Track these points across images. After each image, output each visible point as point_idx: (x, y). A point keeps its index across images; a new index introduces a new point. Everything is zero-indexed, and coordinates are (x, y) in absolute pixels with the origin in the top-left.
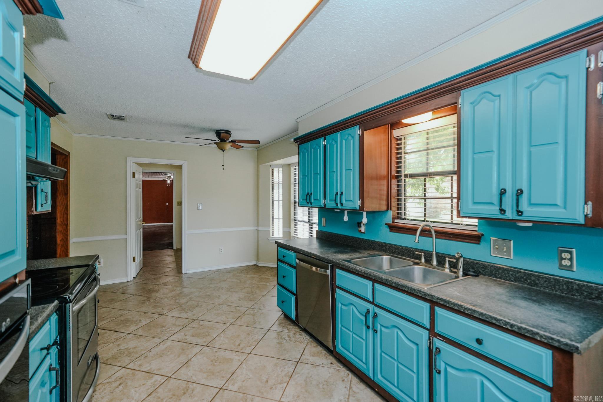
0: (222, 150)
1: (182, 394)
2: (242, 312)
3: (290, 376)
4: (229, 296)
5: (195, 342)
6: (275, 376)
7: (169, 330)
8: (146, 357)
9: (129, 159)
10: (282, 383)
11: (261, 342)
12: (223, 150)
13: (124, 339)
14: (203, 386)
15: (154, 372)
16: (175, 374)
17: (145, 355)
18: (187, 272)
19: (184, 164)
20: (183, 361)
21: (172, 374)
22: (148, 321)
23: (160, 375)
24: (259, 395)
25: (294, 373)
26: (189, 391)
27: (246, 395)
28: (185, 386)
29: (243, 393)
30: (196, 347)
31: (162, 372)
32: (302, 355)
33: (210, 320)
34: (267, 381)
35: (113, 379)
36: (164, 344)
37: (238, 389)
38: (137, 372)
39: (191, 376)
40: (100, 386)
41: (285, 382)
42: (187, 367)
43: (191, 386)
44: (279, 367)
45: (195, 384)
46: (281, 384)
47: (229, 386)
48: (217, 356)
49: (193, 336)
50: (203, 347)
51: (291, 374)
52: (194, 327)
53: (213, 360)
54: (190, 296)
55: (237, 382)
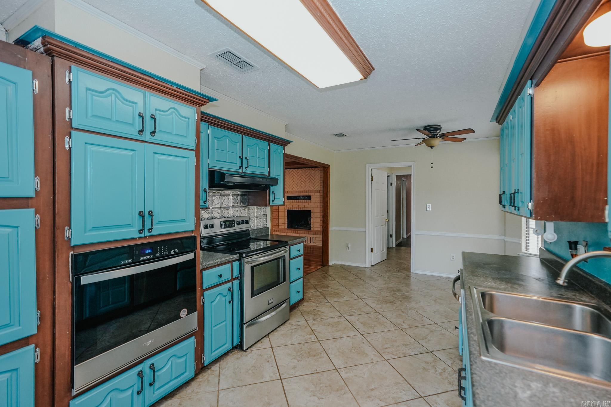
0: (430, 147)
1: (313, 355)
2: (423, 324)
3: (397, 402)
4: (429, 305)
5: (358, 328)
6: (385, 391)
7: (353, 311)
8: (322, 321)
9: (367, 166)
10: (383, 401)
11: (407, 358)
12: (432, 147)
13: (324, 304)
14: (329, 359)
15: (315, 333)
16: (323, 341)
17: (322, 320)
18: (415, 272)
19: (413, 165)
20: (336, 336)
21: (322, 340)
22: (348, 299)
23: (316, 336)
24: (354, 394)
25: (404, 402)
26: (319, 356)
27: (346, 386)
28: (320, 351)
29: (345, 383)
30: (355, 331)
31: (319, 335)
32: (435, 394)
33: (388, 318)
34: (372, 390)
35: (297, 323)
36: (338, 319)
37: (346, 378)
38: (308, 327)
39: (330, 349)
40: (288, 324)
41: (386, 403)
42: (335, 341)
43: (322, 355)
44: (396, 387)
45: (326, 354)
46: (381, 401)
47: (343, 371)
48: (360, 346)
49: (362, 323)
50: (360, 334)
51: (401, 401)
52: (370, 317)
53: (354, 347)
54: (395, 293)
55: (351, 373)
